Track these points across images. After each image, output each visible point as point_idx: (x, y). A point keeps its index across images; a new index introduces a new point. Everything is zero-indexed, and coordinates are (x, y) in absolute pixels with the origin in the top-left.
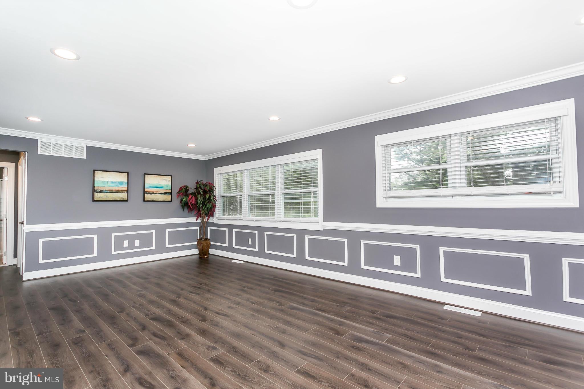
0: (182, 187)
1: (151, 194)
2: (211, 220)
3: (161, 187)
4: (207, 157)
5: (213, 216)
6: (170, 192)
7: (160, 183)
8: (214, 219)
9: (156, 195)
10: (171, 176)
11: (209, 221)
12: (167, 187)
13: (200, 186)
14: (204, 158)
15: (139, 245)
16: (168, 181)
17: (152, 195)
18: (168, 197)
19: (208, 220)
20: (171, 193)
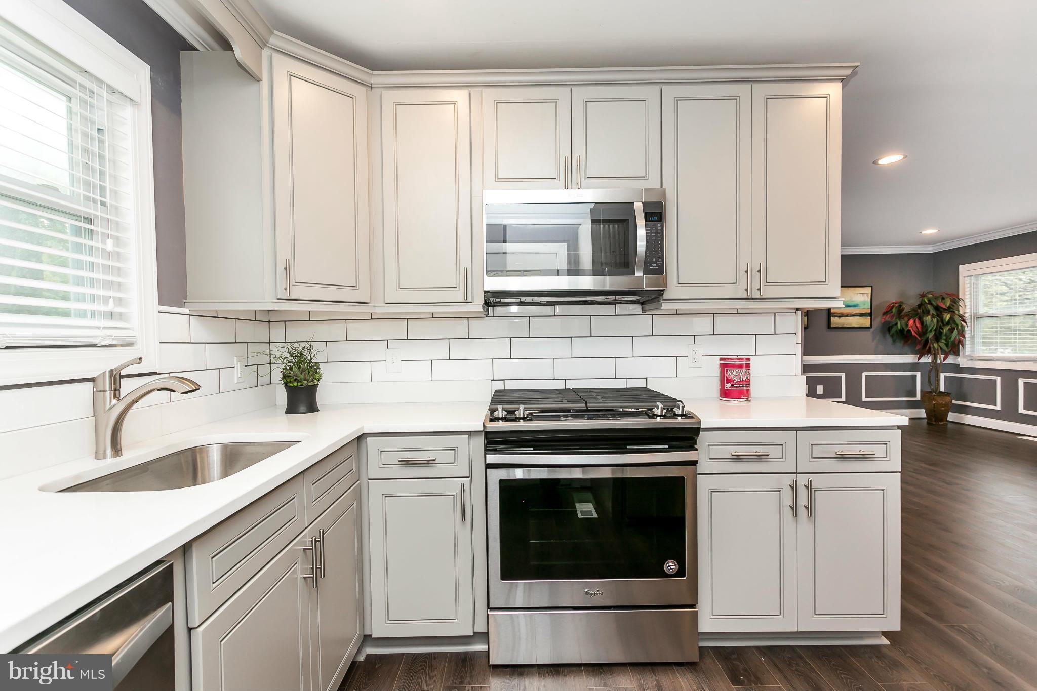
0: (892, 305)
1: (839, 317)
2: (951, 360)
3: (855, 306)
4: (934, 248)
5: (957, 353)
6: (868, 313)
7: (853, 300)
8: (959, 359)
9: (847, 318)
10: (872, 287)
11: (946, 362)
12: (864, 304)
13: (929, 301)
14: (930, 250)
15: (822, 393)
16: (865, 295)
17: (842, 318)
18: (866, 322)
19: (944, 360)
20: (870, 315)
